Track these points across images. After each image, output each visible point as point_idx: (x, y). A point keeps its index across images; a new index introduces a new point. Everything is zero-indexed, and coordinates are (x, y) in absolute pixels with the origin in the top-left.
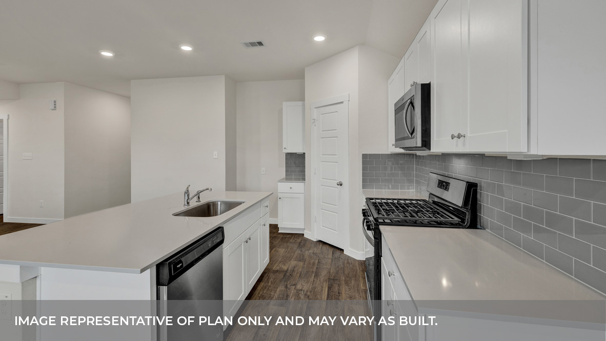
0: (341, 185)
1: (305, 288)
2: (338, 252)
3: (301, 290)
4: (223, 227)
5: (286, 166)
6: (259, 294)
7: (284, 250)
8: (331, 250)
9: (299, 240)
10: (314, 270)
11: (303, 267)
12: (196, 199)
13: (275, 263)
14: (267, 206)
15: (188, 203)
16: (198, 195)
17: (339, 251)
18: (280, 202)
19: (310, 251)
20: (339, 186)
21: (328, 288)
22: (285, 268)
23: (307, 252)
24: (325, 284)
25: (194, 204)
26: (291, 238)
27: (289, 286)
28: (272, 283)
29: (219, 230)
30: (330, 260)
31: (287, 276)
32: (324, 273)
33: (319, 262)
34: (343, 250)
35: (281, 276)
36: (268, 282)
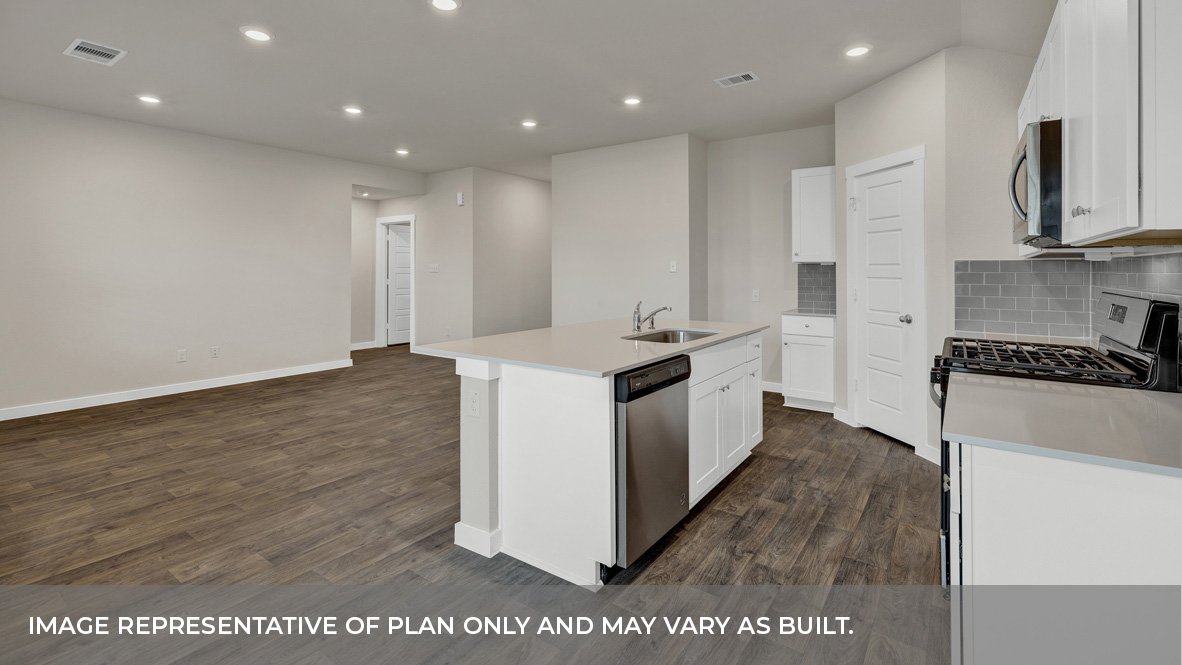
0: (909, 322)
1: (826, 487)
2: (902, 451)
3: (818, 489)
4: (689, 357)
5: (799, 289)
6: (743, 480)
7: (791, 431)
8: (887, 445)
9: (824, 422)
10: (848, 467)
11: (825, 461)
12: (648, 323)
13: (774, 448)
14: (758, 346)
15: (639, 327)
16: (651, 318)
17: (906, 449)
18: (785, 351)
19: (843, 441)
20: (905, 323)
21: (871, 496)
22: (792, 456)
23: (836, 441)
24: (864, 490)
25: (646, 329)
26: (807, 417)
27: (795, 480)
28: (765, 471)
29: (683, 359)
30: (883, 460)
31: (793, 468)
32: (864, 476)
33: (857, 458)
34: (913, 448)
35: (784, 465)
36: (760, 469)
